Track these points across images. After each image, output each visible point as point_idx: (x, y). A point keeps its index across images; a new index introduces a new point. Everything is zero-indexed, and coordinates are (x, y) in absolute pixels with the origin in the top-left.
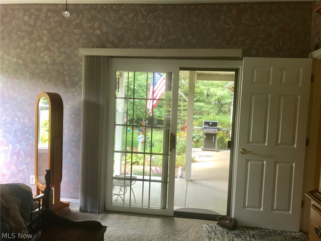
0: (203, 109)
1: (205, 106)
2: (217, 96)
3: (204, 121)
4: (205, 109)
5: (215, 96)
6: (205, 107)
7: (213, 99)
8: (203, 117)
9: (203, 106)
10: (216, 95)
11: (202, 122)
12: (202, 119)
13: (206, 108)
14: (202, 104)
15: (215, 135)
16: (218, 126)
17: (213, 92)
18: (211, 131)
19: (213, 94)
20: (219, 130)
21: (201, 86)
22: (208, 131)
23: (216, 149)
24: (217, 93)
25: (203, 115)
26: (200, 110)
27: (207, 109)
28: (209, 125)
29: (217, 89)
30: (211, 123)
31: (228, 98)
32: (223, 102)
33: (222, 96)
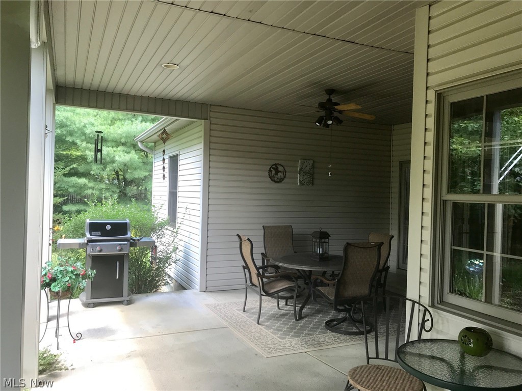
0: (86, 192)
1: (90, 185)
2: (115, 165)
3: (88, 221)
4: (89, 192)
5: (111, 165)
6: (90, 188)
7: (108, 169)
8: (88, 209)
9: (85, 185)
10: (113, 162)
11: (84, 222)
12: (81, 216)
13: (93, 188)
14: (83, 181)
15: (121, 258)
16: (131, 234)
17: (108, 155)
18: (111, 247)
19: (108, 159)
20: (133, 243)
21: (78, 142)
22: (101, 251)
23: (125, 298)
24: (117, 158)
25: (85, 204)
26: (80, 194)
27: (94, 192)
28: (105, 233)
29: (115, 149)
30: (108, 227)
31: (140, 168)
32: (129, 177)
33: (125, 165)
